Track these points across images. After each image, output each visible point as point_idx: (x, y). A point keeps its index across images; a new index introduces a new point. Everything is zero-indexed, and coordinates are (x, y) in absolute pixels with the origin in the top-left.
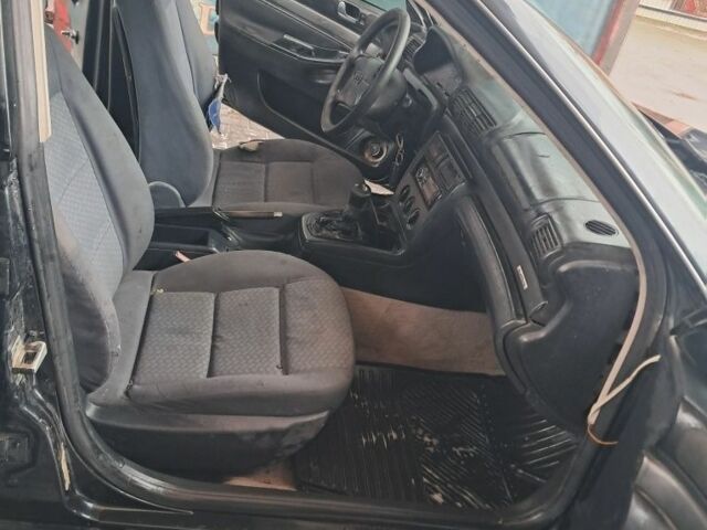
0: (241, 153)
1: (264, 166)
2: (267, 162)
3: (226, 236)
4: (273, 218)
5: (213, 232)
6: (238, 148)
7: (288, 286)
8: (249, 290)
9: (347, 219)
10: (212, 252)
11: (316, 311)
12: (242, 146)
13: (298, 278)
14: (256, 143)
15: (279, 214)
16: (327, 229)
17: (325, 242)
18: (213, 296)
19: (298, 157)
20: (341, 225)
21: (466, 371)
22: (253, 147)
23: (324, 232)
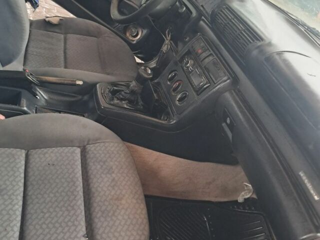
0: (46, 24)
1: (62, 36)
2: (66, 33)
3: (35, 95)
4: (75, 85)
5: (25, 93)
6: (45, 20)
7: (89, 147)
8: (55, 150)
9: (133, 92)
10: (25, 113)
11: (114, 175)
12: (47, 19)
13: (96, 141)
14: (58, 19)
15: (81, 83)
16: (118, 99)
17: (116, 110)
18: (23, 153)
19: (88, 33)
20: (128, 96)
21: (199, 199)
22: (55, 21)
23: (116, 101)
